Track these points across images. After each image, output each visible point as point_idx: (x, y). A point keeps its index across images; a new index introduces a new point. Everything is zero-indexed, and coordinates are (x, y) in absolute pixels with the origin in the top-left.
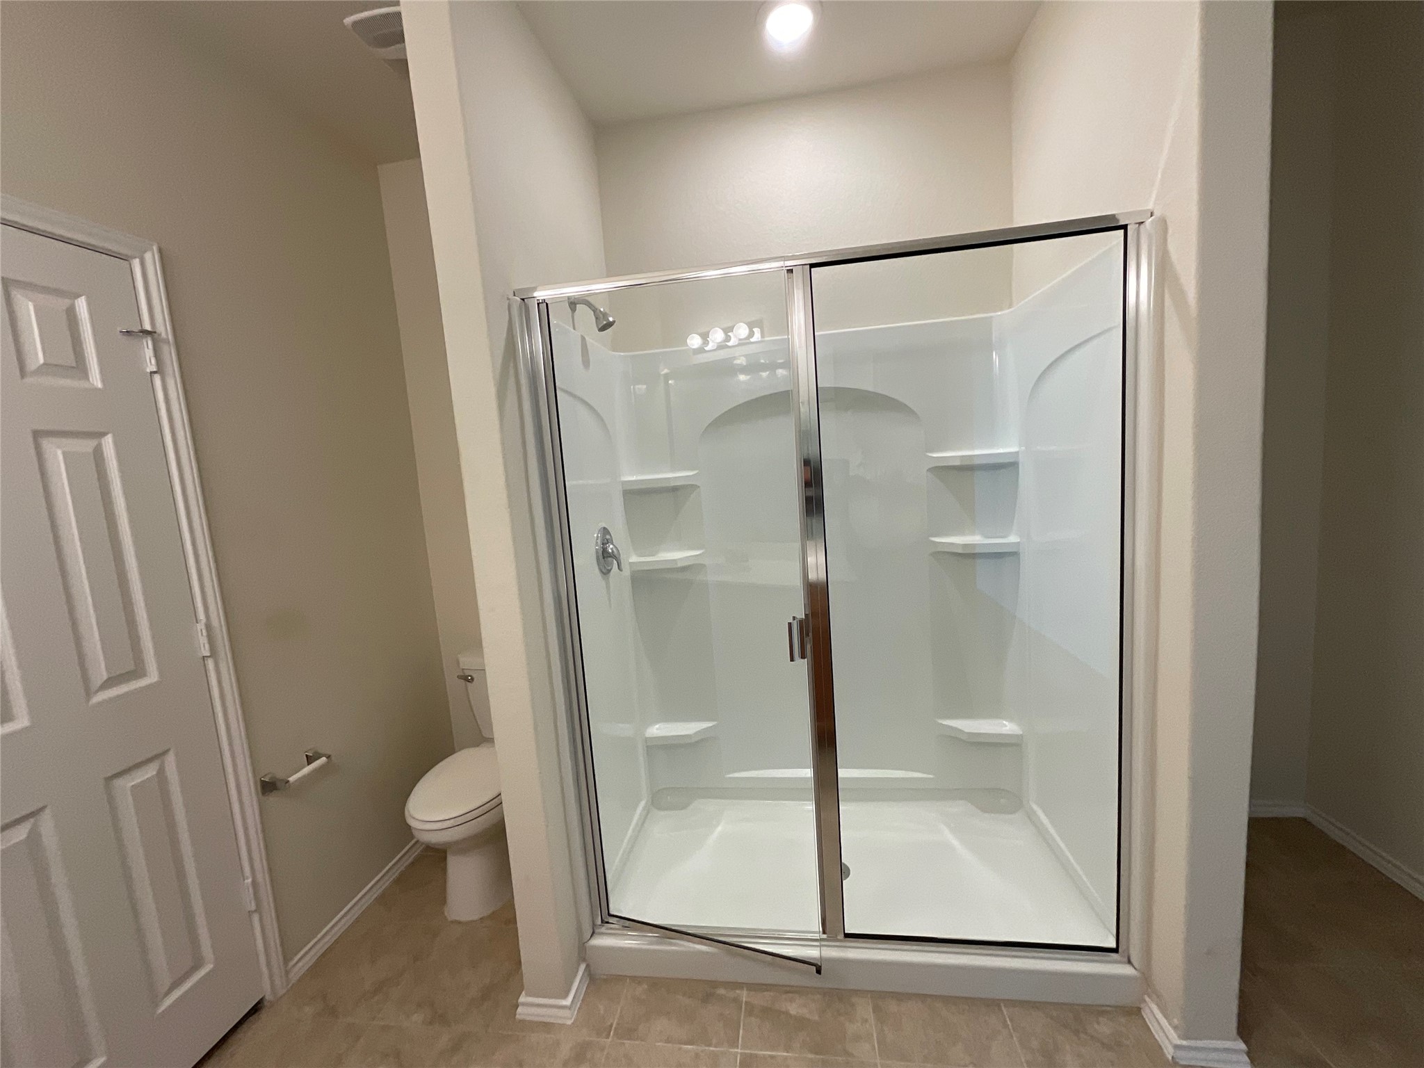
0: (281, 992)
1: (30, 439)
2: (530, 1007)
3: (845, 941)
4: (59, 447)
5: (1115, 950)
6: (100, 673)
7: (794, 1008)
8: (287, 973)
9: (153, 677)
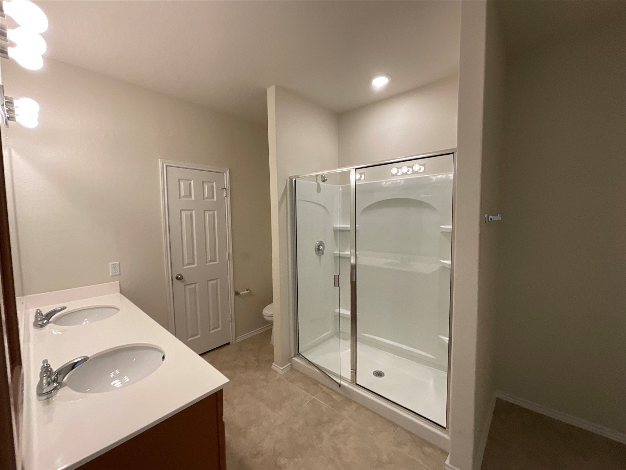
0: (234, 343)
1: (203, 211)
2: (275, 366)
3: (355, 385)
4: (208, 213)
5: (445, 428)
6: (209, 259)
7: (335, 397)
8: (236, 339)
9: (218, 262)
